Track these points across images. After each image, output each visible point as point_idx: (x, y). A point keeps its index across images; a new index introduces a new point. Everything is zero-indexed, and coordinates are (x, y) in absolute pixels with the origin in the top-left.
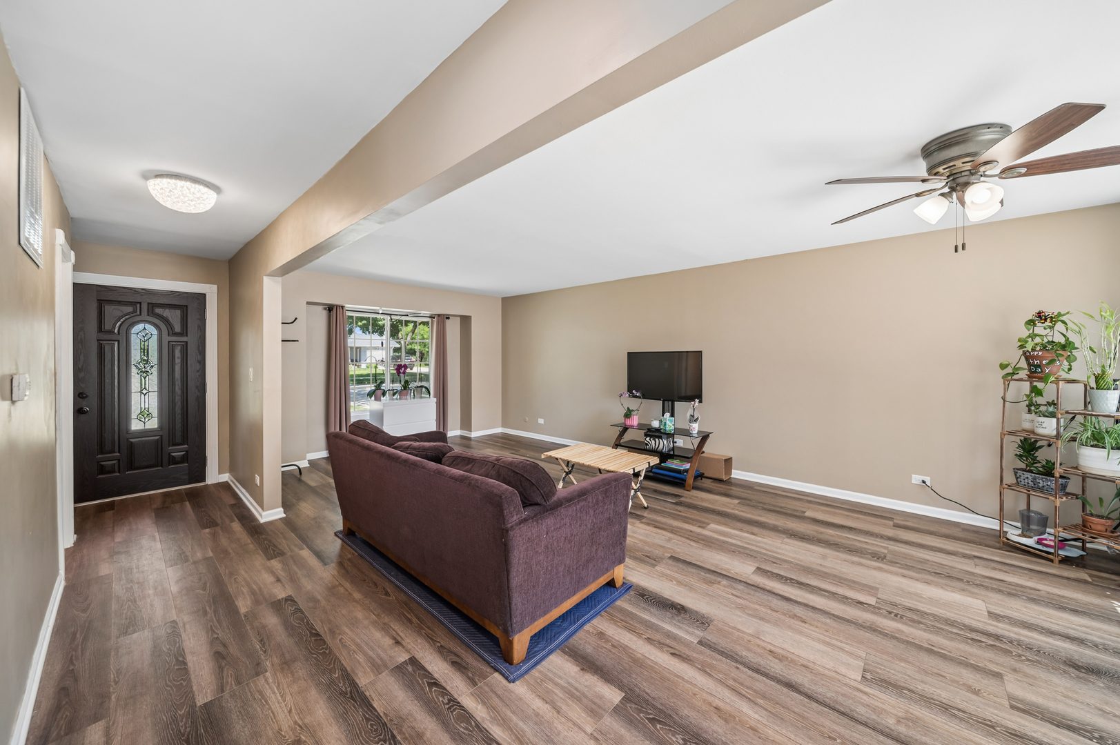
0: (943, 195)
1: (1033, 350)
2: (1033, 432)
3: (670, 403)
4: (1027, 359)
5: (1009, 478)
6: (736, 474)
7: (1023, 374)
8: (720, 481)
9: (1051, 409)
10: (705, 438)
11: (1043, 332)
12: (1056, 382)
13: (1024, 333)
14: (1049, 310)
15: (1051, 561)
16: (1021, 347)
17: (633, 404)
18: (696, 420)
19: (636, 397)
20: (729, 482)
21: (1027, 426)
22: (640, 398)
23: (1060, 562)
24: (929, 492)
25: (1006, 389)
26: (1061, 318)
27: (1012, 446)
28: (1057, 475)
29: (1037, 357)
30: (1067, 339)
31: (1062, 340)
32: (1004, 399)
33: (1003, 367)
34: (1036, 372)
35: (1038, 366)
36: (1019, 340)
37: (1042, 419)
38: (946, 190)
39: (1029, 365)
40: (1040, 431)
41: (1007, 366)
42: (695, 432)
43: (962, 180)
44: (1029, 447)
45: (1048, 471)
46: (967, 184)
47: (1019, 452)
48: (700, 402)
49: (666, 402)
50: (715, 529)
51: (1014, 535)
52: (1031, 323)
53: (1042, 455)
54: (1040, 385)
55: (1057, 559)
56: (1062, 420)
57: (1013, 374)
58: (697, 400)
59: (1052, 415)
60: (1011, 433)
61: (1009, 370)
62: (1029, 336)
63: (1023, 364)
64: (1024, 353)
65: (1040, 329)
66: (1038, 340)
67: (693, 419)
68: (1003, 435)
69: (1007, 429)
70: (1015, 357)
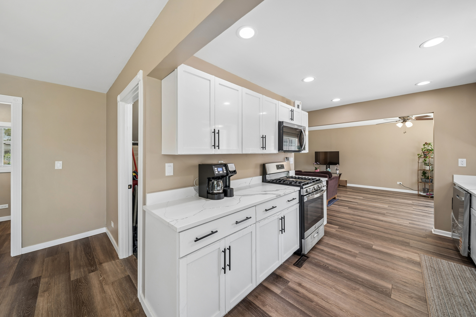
0: (402, 122)
1: (425, 151)
2: (425, 170)
3: (329, 166)
4: (423, 153)
5: (420, 181)
6: (348, 185)
7: (423, 156)
8: (345, 186)
9: (428, 164)
10: (340, 175)
11: (427, 147)
12: (429, 158)
13: (423, 147)
14: (428, 142)
15: (429, 197)
16: (422, 150)
17: (317, 166)
18: (338, 170)
19: (318, 164)
20: (346, 186)
21: (424, 168)
22: (319, 164)
23: (431, 197)
24: (402, 186)
25: (419, 160)
26: (431, 144)
27: (421, 173)
28: (429, 178)
29: (425, 153)
30: (432, 149)
31: (431, 149)
32: (418, 162)
33: (418, 155)
34: (425, 156)
35: (426, 155)
36: (422, 149)
37: (426, 166)
38: (402, 121)
39: (424, 154)
40: (426, 169)
41: (419, 155)
42: (338, 173)
43: (406, 120)
44: (424, 173)
45: (428, 178)
46: (406, 121)
47: (422, 174)
48: (339, 165)
49: (327, 166)
50: (349, 193)
51: (422, 194)
52: (424, 145)
53: (427, 175)
54: (426, 159)
55: (430, 197)
56: (431, 167)
57: (421, 156)
58: (338, 165)
59: (428, 165)
60: (420, 170)
61: (420, 156)
62: (424, 148)
63: (423, 154)
64: (423, 152)
65: (426, 146)
66: (426, 149)
67: (337, 170)
68: (418, 170)
69: (419, 169)
70: (421, 152)
